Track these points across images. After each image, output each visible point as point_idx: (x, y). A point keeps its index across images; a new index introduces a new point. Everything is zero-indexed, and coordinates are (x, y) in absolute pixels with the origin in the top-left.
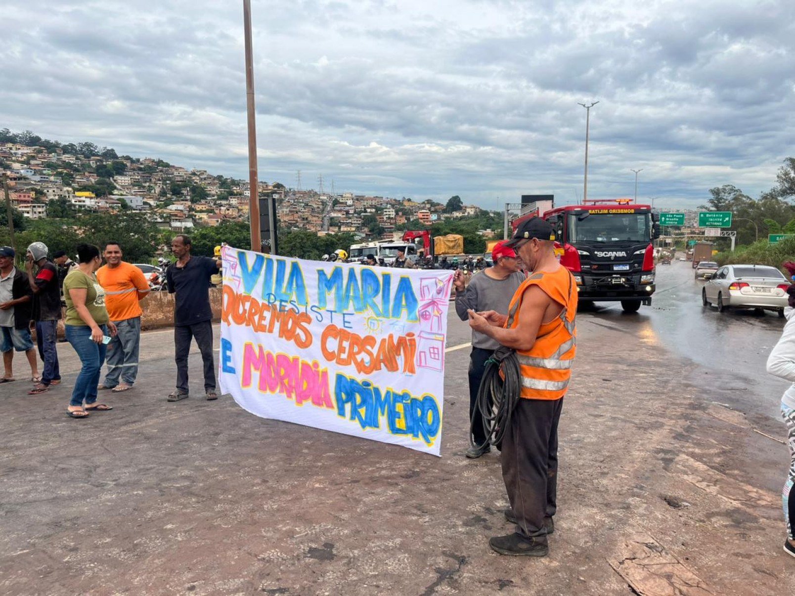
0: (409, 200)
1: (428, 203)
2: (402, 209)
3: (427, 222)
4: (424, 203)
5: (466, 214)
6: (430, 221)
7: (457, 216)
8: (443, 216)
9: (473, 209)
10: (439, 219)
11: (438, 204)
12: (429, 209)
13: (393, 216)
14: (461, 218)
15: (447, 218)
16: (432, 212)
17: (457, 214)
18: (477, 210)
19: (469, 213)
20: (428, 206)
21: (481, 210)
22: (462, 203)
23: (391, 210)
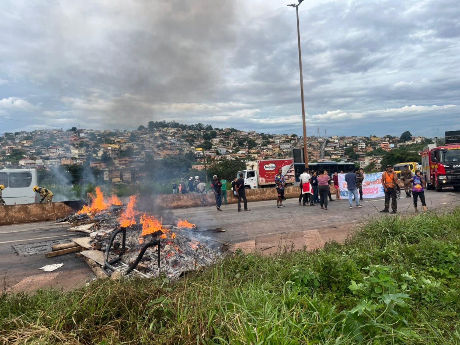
0: (375, 137)
1: (387, 137)
2: (370, 142)
3: (388, 149)
4: (384, 137)
5: (415, 142)
6: (390, 149)
7: (408, 144)
8: (399, 145)
9: (420, 139)
10: (396, 146)
11: (395, 138)
12: (389, 141)
13: (364, 147)
14: (412, 145)
15: (401, 146)
16: (390, 143)
17: (409, 143)
18: (423, 139)
19: (417, 141)
20: (388, 139)
21: (426, 139)
22: (412, 136)
23: (363, 143)
